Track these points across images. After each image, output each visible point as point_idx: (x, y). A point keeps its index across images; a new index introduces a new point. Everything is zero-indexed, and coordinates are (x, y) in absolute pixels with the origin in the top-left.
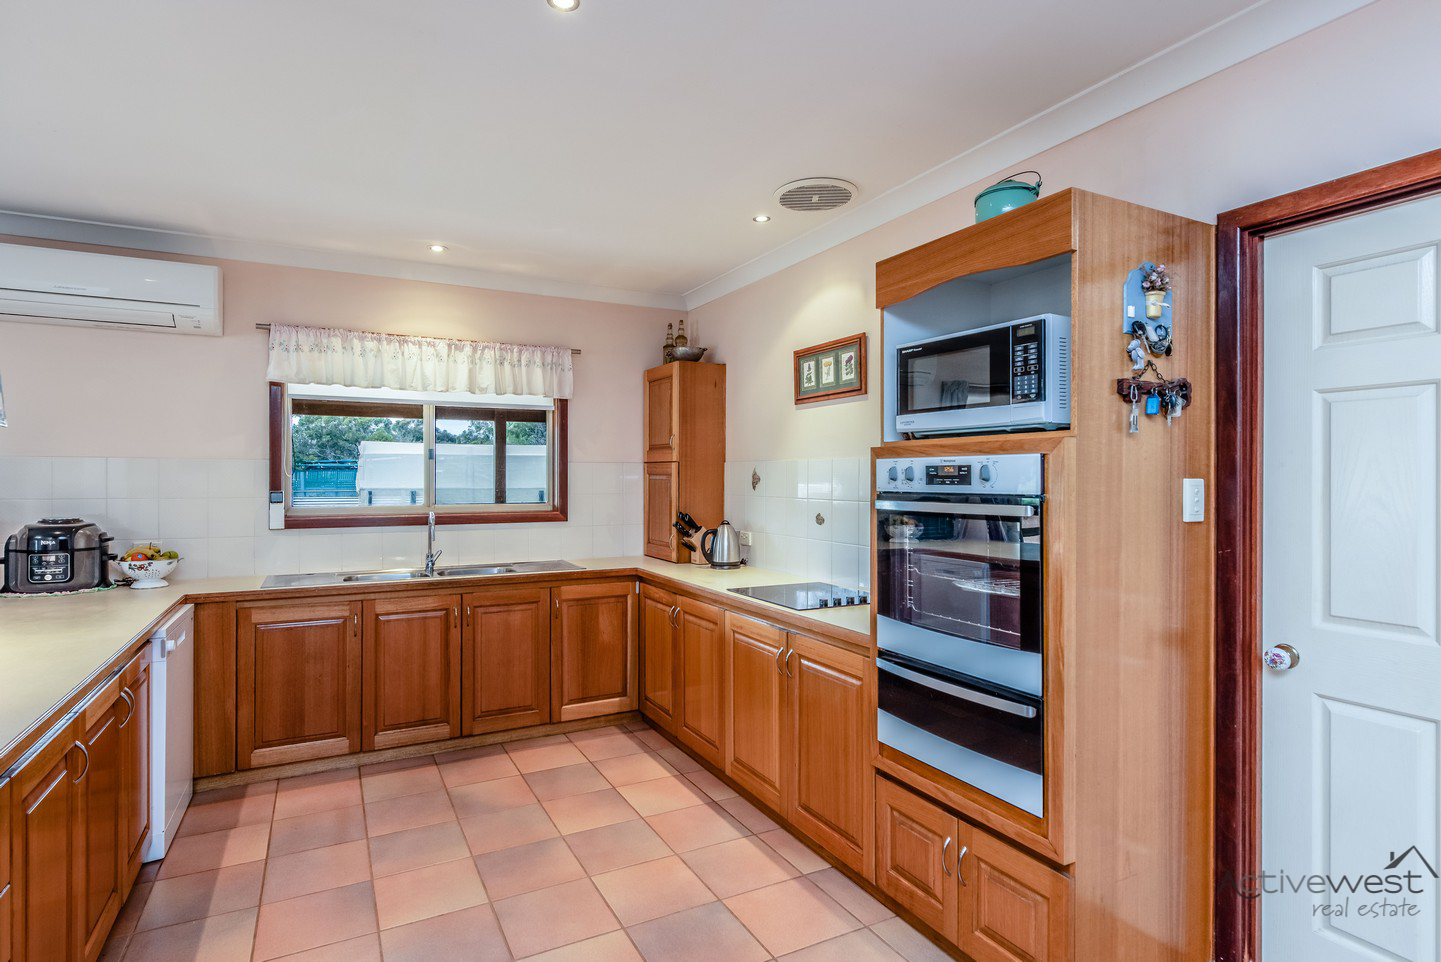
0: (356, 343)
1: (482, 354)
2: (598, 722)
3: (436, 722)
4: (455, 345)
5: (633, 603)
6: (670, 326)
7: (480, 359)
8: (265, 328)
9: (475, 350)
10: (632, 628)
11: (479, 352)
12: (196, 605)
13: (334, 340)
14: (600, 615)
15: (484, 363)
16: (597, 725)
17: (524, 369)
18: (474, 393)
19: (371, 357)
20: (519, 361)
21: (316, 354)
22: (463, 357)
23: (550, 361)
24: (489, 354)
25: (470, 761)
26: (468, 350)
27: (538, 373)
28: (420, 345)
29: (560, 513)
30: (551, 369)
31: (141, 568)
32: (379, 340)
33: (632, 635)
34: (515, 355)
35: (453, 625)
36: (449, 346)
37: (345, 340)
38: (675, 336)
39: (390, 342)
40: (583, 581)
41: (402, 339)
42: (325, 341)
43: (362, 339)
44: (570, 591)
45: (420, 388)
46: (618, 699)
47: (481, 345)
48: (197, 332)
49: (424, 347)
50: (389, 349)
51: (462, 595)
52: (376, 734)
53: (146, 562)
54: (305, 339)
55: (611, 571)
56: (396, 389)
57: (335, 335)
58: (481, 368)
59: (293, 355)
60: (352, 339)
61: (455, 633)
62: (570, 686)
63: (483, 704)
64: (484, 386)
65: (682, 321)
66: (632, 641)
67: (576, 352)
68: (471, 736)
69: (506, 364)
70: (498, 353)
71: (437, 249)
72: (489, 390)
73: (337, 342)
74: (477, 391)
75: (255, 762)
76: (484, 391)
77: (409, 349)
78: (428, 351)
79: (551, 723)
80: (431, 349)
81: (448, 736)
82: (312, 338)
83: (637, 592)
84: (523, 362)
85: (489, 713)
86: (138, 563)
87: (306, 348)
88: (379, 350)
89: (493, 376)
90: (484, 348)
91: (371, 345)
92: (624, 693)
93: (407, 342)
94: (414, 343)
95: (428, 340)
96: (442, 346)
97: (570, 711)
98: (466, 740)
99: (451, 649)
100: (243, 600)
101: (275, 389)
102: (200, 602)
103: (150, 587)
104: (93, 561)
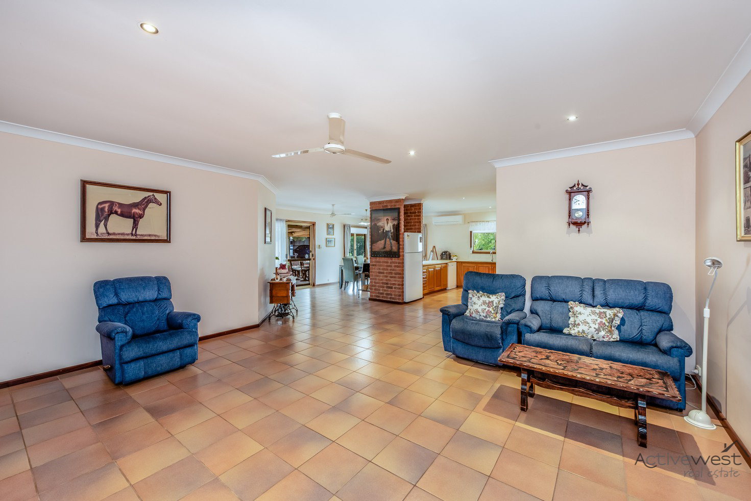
8: (469, 223)
21: (476, 226)
32: (485, 223)
37: (480, 223)
41: (488, 222)
48: (460, 225)
53: (453, 257)
57: (478, 223)
82: (475, 224)
87: (474, 226)
95: (491, 221)
100: (462, 263)
101: (471, 232)
102: (457, 262)
103: (454, 260)
104: (448, 257)
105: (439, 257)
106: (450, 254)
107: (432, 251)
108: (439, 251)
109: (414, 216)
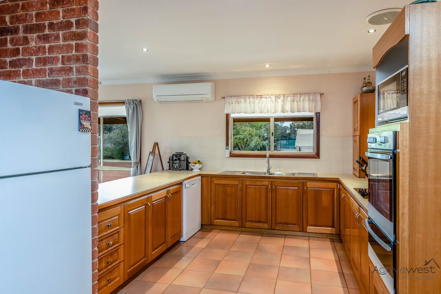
0: (248, 99)
1: (287, 99)
2: (323, 236)
3: (264, 222)
4: (277, 97)
5: (337, 191)
6: (365, 79)
7: (286, 101)
8: (223, 98)
9: (284, 97)
10: (336, 202)
11: (286, 98)
12: (202, 177)
13: (241, 99)
14: (323, 195)
15: (287, 102)
16: (322, 237)
17: (301, 102)
18: (284, 113)
19: (252, 104)
20: (300, 100)
21: (237, 104)
22: (280, 101)
23: (311, 99)
24: (289, 99)
25: (272, 238)
26: (282, 98)
27: (307, 104)
28: (266, 98)
29: (317, 155)
30: (312, 101)
31: (193, 166)
32: (254, 98)
33: (336, 204)
34: (298, 98)
35: (269, 191)
36: (276, 97)
37: (245, 99)
38: (367, 82)
39: (257, 98)
40: (316, 181)
41: (261, 96)
42: (239, 100)
43: (249, 98)
44: (310, 185)
45: (267, 112)
46: (330, 228)
47: (286, 95)
48: (208, 102)
49: (268, 99)
50: (257, 100)
51: (272, 181)
52: (246, 222)
53: (194, 165)
54: (234, 100)
55: (327, 178)
56: (260, 113)
57: (242, 98)
58: (286, 104)
59: (231, 105)
60: (246, 99)
61: (270, 194)
62: (311, 219)
63: (279, 220)
64: (287, 110)
65: (369, 76)
66: (336, 207)
67: (322, 95)
68: (275, 230)
69: (295, 101)
70: (292, 98)
71: (267, 66)
72: (289, 111)
73: (242, 100)
74: (285, 112)
75: (215, 223)
76: (287, 111)
77: (263, 99)
78: (269, 100)
79: (303, 231)
80: (270, 99)
81: (267, 228)
82: (236, 99)
83: (339, 188)
84: (301, 100)
85: (281, 223)
86: (193, 165)
87: (234, 103)
88: (254, 101)
89: (290, 106)
90: (287, 97)
91: (252, 100)
92: (333, 226)
93: (262, 97)
94: (264, 98)
95: (269, 96)
96: (273, 98)
97: (310, 229)
98: (274, 231)
99: (268, 199)
100: (212, 177)
101: (227, 115)
102: (202, 176)
103: (196, 171)
104: (185, 163)
105: (166, 165)
106: (187, 158)
107: (153, 153)
108: (166, 153)
109: (65, 39)
